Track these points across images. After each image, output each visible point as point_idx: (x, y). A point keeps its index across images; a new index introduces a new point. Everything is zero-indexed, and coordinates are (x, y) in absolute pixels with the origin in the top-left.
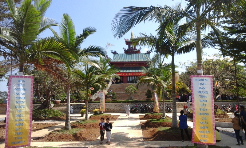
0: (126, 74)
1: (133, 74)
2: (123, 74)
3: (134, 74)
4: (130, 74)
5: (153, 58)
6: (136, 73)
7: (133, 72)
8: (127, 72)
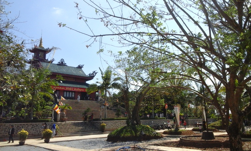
0: (65, 89)
1: (73, 89)
2: (63, 88)
3: (75, 89)
4: (70, 89)
5: (89, 74)
6: (77, 88)
7: (74, 87)
8: (67, 87)
